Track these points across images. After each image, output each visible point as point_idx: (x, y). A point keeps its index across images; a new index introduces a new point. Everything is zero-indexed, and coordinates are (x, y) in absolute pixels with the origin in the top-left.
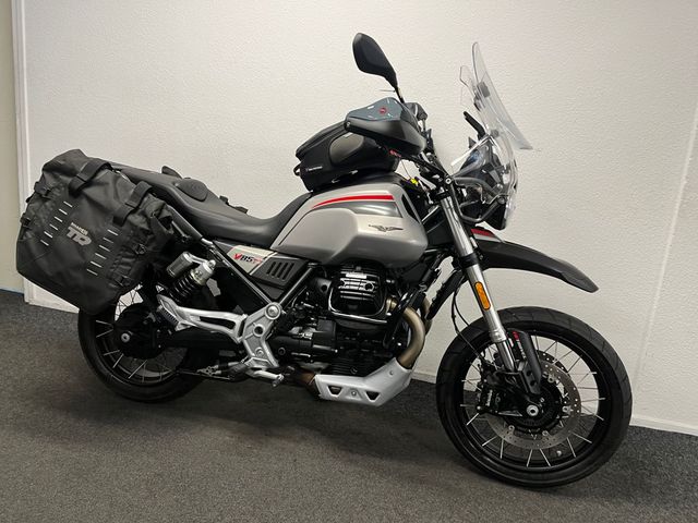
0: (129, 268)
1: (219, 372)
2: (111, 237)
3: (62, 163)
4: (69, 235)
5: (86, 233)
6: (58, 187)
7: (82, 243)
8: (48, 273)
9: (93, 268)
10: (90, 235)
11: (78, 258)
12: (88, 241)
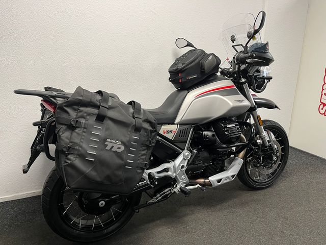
0: (145, 157)
1: (160, 198)
2: (135, 141)
3: (81, 98)
4: (108, 148)
5: (120, 143)
6: (83, 117)
7: (119, 151)
8: (99, 179)
9: (129, 164)
10: (123, 143)
11: (118, 161)
12: (123, 148)
